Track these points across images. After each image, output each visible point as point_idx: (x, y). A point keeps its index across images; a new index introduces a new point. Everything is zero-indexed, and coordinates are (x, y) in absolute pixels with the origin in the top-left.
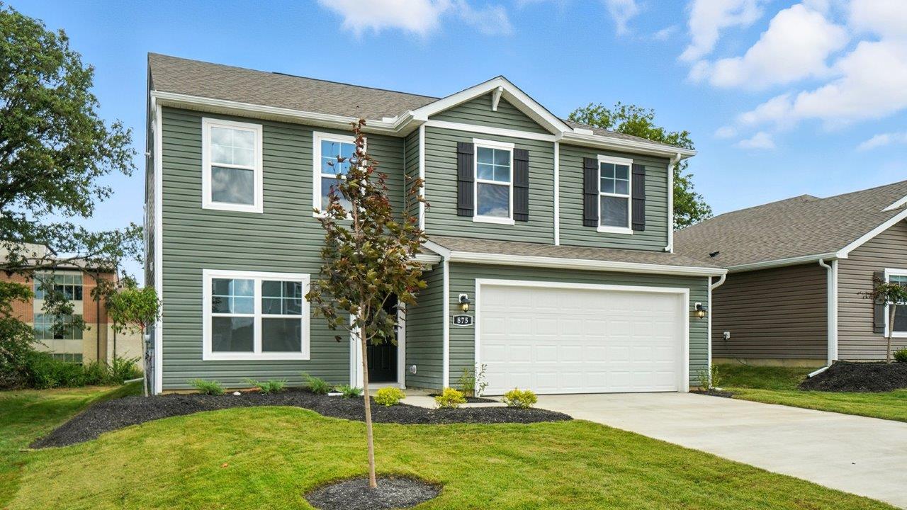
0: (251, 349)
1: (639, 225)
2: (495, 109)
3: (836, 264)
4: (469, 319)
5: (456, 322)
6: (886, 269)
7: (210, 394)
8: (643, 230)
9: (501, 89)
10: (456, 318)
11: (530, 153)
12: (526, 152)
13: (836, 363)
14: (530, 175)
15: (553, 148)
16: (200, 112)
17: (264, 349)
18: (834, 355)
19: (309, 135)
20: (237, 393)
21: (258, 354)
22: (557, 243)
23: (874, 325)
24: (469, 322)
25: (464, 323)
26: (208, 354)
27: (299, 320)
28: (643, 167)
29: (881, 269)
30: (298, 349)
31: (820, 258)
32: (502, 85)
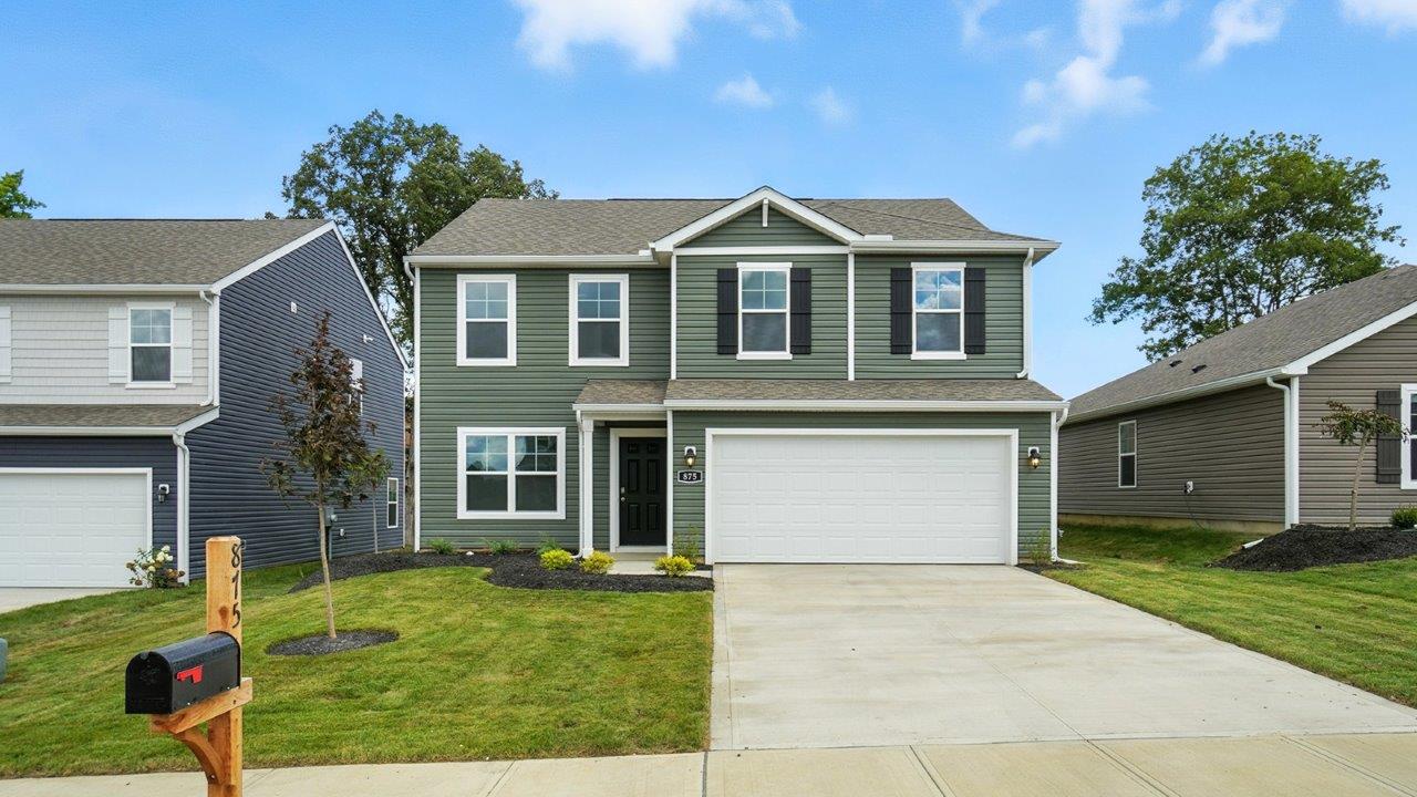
0: (504, 507)
1: (975, 346)
2: (765, 225)
3: (1296, 384)
4: (698, 475)
5: (681, 479)
6: (1403, 385)
7: (441, 553)
8: (983, 353)
9: (766, 202)
10: (682, 474)
11: (814, 271)
12: (808, 271)
13: (1296, 529)
14: (814, 297)
15: (846, 262)
16: (454, 269)
17: (518, 509)
18: (1293, 516)
19: (564, 277)
20: (470, 553)
21: (511, 513)
22: (851, 377)
23: (1377, 470)
24: (699, 478)
25: (692, 480)
26: (463, 513)
27: (555, 477)
28: (982, 271)
29: (1395, 385)
30: (554, 508)
31: (1267, 375)
32: (766, 197)
